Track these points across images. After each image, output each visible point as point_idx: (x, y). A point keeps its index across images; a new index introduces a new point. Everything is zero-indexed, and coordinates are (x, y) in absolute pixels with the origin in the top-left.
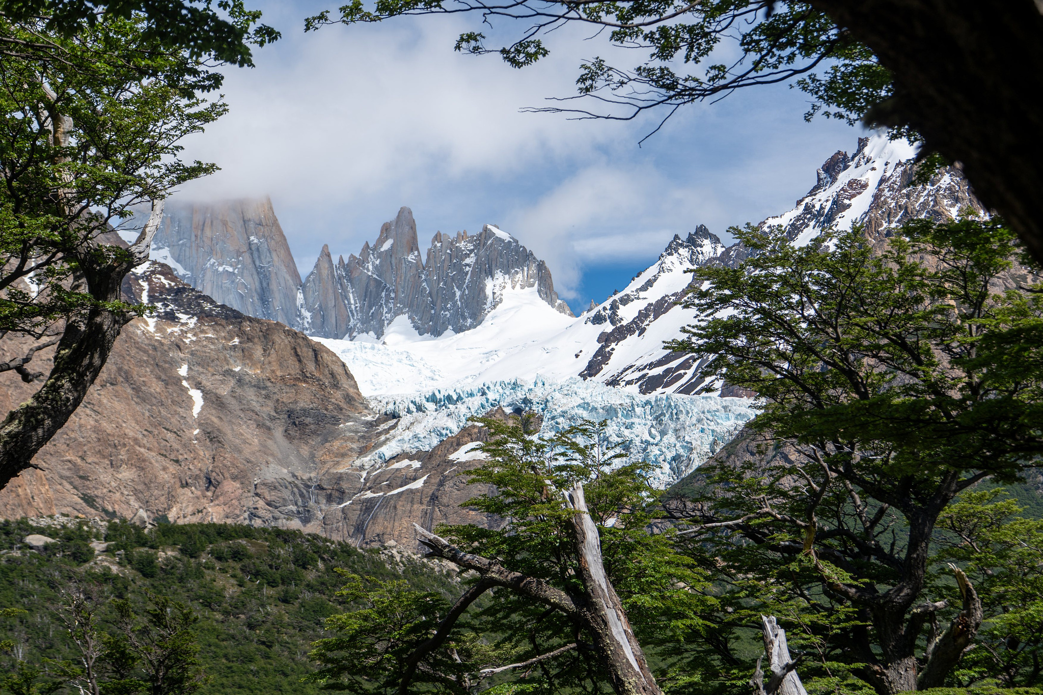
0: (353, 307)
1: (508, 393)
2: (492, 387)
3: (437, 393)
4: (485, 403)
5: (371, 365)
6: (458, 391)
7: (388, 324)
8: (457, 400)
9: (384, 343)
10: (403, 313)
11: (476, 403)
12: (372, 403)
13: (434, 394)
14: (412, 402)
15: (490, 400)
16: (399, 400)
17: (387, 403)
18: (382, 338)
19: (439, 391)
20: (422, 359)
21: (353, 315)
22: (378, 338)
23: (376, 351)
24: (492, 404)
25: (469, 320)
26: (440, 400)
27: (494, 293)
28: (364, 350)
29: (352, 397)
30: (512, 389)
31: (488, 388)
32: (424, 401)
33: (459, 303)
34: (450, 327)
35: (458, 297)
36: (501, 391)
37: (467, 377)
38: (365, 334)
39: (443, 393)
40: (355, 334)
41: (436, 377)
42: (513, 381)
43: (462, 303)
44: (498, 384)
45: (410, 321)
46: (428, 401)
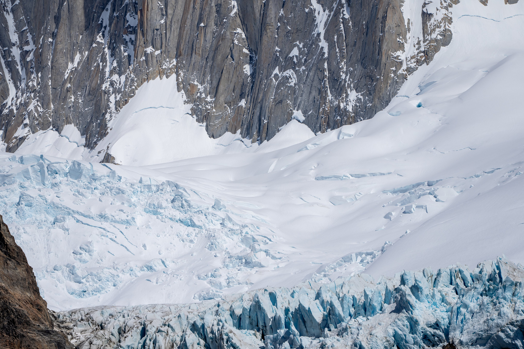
0: (16, 52)
1: (473, 305)
2: (425, 285)
3: (266, 303)
4: (405, 332)
5: (70, 222)
6: (326, 296)
7: (118, 105)
8: (325, 324)
9: (108, 159)
10: (162, 73)
11: (379, 332)
12: (77, 331)
13: (257, 306)
14: (194, 327)
15: (422, 324)
16: (157, 323)
17: (122, 332)
18: (102, 145)
19: (273, 298)
20: (217, 206)
21: (16, 78)
22: (90, 145)
23: (84, 181)
24: (425, 338)
25: (353, 95)
26: (276, 321)
27: (426, 16)
28: (49, 180)
29: (20, 315)
30: (486, 292)
31: (416, 289)
32: (229, 326)
33: (323, 44)
34: (298, 114)
35: (321, 29)
36: (453, 298)
37: (347, 259)
38: (51, 134)
39: (282, 303)
40: (21, 132)
41: (261, 257)
42: (488, 270)
43: (331, 47)
44: (445, 278)
45: (182, 96)
46: (239, 326)
